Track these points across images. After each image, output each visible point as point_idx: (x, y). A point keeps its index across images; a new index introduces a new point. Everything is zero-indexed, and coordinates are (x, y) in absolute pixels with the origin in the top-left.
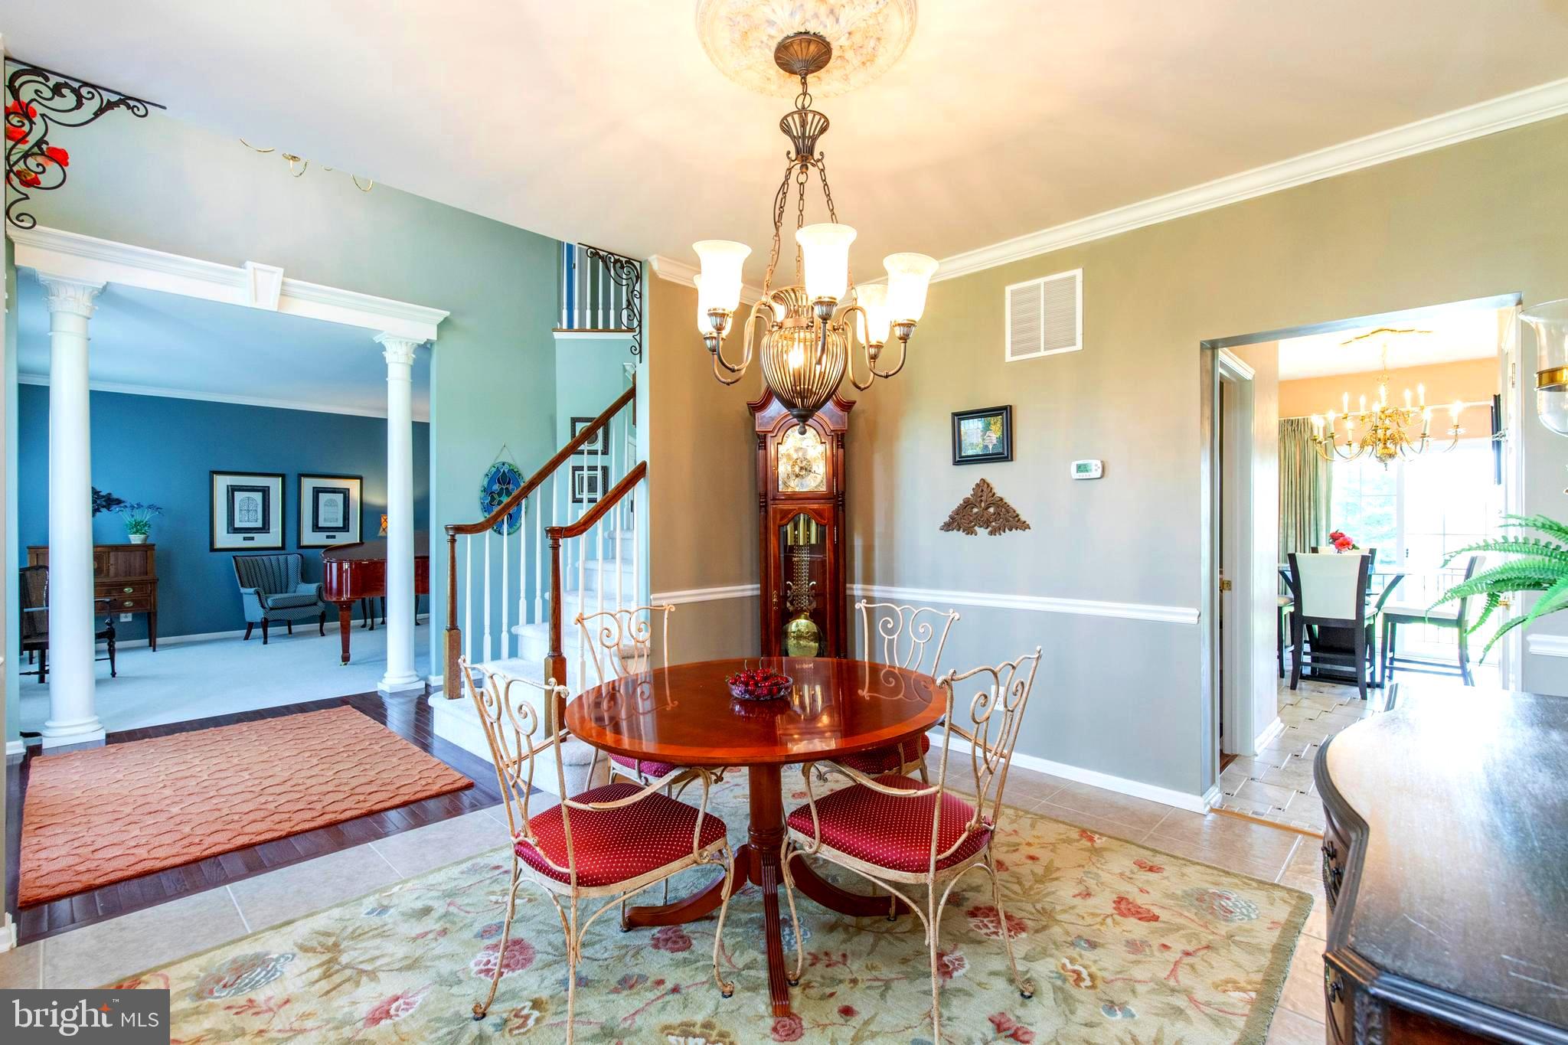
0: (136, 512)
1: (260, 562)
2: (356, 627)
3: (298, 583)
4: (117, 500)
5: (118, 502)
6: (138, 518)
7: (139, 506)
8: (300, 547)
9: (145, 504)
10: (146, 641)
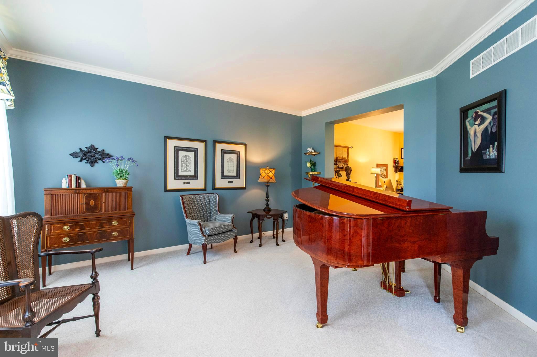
0: (120, 162)
1: (194, 198)
2: (242, 240)
3: (217, 214)
4: (108, 154)
5: (109, 156)
6: (121, 167)
7: (122, 159)
8: (215, 189)
9: (126, 157)
10: (125, 256)
